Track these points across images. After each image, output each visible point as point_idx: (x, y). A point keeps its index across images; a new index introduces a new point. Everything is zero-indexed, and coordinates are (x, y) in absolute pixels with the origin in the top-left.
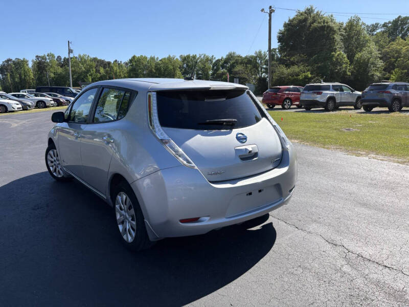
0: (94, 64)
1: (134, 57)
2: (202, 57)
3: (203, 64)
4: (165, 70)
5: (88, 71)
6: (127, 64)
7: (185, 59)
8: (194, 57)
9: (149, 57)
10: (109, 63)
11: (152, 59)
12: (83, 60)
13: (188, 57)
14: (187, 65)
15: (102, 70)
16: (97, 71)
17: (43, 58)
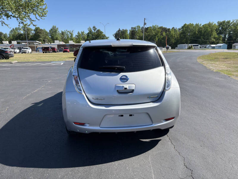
0: (160, 30)
1: (185, 25)
2: (235, 22)
3: (235, 27)
4: (205, 32)
5: (156, 34)
6: (180, 29)
7: (221, 24)
8: (228, 22)
9: (195, 24)
10: (169, 29)
11: (197, 25)
12: (154, 28)
13: (224, 22)
14: (222, 28)
15: (164, 34)
16: (162, 34)
17: (135, 28)
